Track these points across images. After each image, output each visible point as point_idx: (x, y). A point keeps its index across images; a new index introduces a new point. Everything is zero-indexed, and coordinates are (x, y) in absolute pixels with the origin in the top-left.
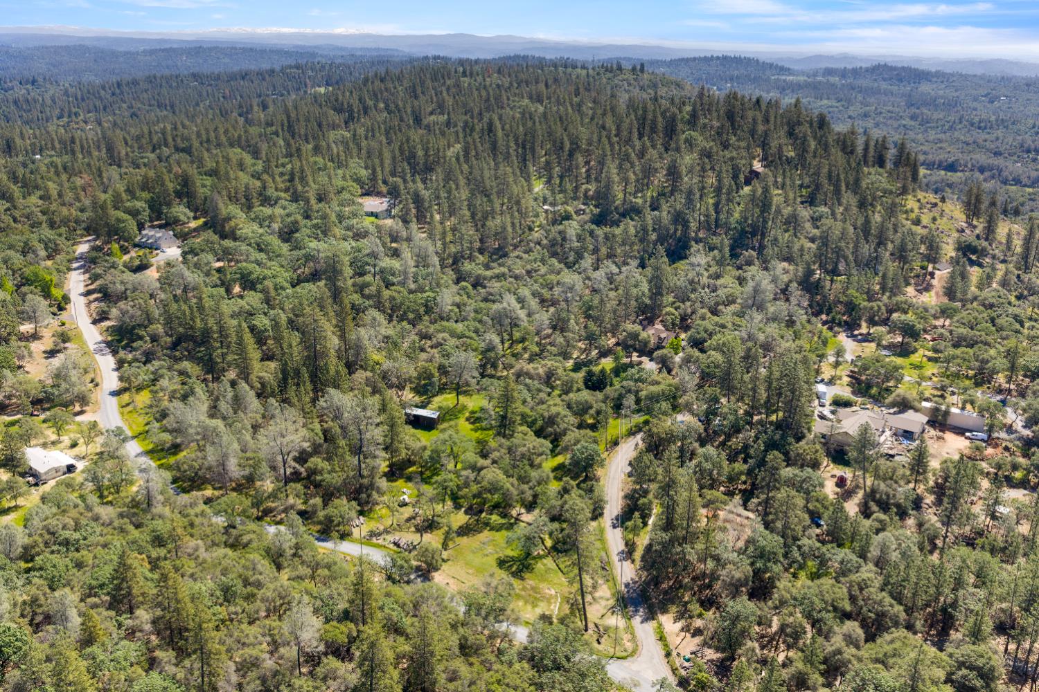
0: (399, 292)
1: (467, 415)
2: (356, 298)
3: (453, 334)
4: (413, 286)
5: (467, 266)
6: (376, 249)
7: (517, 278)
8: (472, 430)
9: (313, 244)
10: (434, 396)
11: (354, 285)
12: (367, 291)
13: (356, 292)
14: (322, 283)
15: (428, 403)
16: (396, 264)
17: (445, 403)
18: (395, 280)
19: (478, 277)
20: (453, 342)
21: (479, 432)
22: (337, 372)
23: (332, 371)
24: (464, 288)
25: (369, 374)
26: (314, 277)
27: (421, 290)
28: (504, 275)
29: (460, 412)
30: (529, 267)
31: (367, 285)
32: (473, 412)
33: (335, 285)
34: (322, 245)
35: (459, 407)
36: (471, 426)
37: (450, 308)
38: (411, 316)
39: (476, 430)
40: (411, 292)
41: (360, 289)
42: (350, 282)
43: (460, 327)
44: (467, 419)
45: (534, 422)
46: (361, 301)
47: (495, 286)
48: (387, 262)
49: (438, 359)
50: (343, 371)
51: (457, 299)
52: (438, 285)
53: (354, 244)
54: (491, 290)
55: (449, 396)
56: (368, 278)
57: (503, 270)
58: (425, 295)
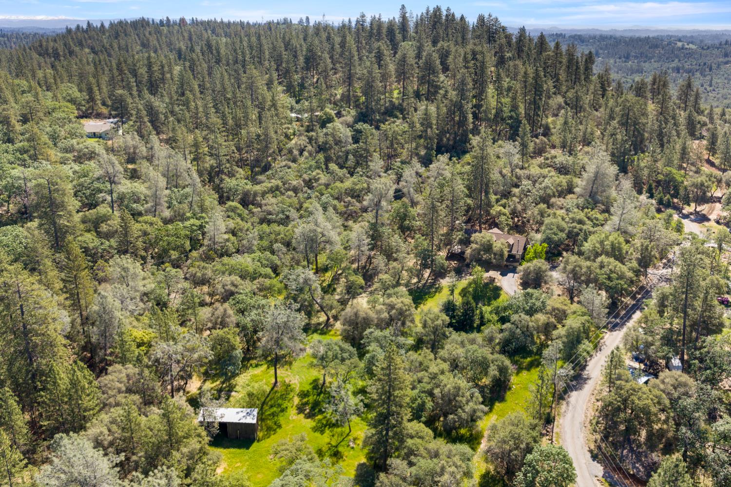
0: (151, 224)
1: (296, 400)
2: (90, 239)
3: (244, 275)
4: (167, 213)
5: (229, 183)
6: (111, 170)
7: (295, 190)
8: (315, 429)
9: (17, 171)
10: (234, 375)
11: (84, 222)
12: (104, 228)
13: (89, 231)
14: (34, 224)
15: (231, 389)
16: (140, 188)
17: (256, 385)
18: (141, 208)
19: (246, 194)
20: (247, 287)
21: (327, 432)
22: (74, 383)
23: (64, 380)
24: (234, 209)
25: (131, 369)
26: (24, 215)
27: (180, 217)
28: (277, 188)
29: (284, 397)
30: (306, 177)
31: (104, 219)
32: (303, 395)
33: (54, 223)
34: (29, 172)
35: (279, 388)
36: (310, 423)
37: (226, 236)
38: (174, 255)
39: (320, 429)
40: (166, 222)
41: (95, 225)
42: (77, 217)
43: (246, 261)
44: (300, 409)
45: (422, 407)
46: (97, 242)
47: (272, 203)
48: (126, 186)
49: (233, 318)
50: (84, 375)
51: (231, 224)
52: (203, 209)
53: (76, 167)
54: (269, 208)
55: (258, 371)
56: (103, 209)
57: (275, 182)
58: (187, 224)
